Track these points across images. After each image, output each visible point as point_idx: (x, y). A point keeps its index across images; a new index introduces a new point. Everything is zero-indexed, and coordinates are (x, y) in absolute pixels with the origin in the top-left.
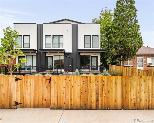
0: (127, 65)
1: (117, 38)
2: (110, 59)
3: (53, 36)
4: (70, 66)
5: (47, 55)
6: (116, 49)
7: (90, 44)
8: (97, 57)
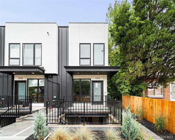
0: (154, 96)
1: (148, 35)
2: (128, 84)
3: (23, 44)
4: (55, 97)
5: (16, 79)
6: (144, 61)
7: (90, 58)
8: (102, 82)
